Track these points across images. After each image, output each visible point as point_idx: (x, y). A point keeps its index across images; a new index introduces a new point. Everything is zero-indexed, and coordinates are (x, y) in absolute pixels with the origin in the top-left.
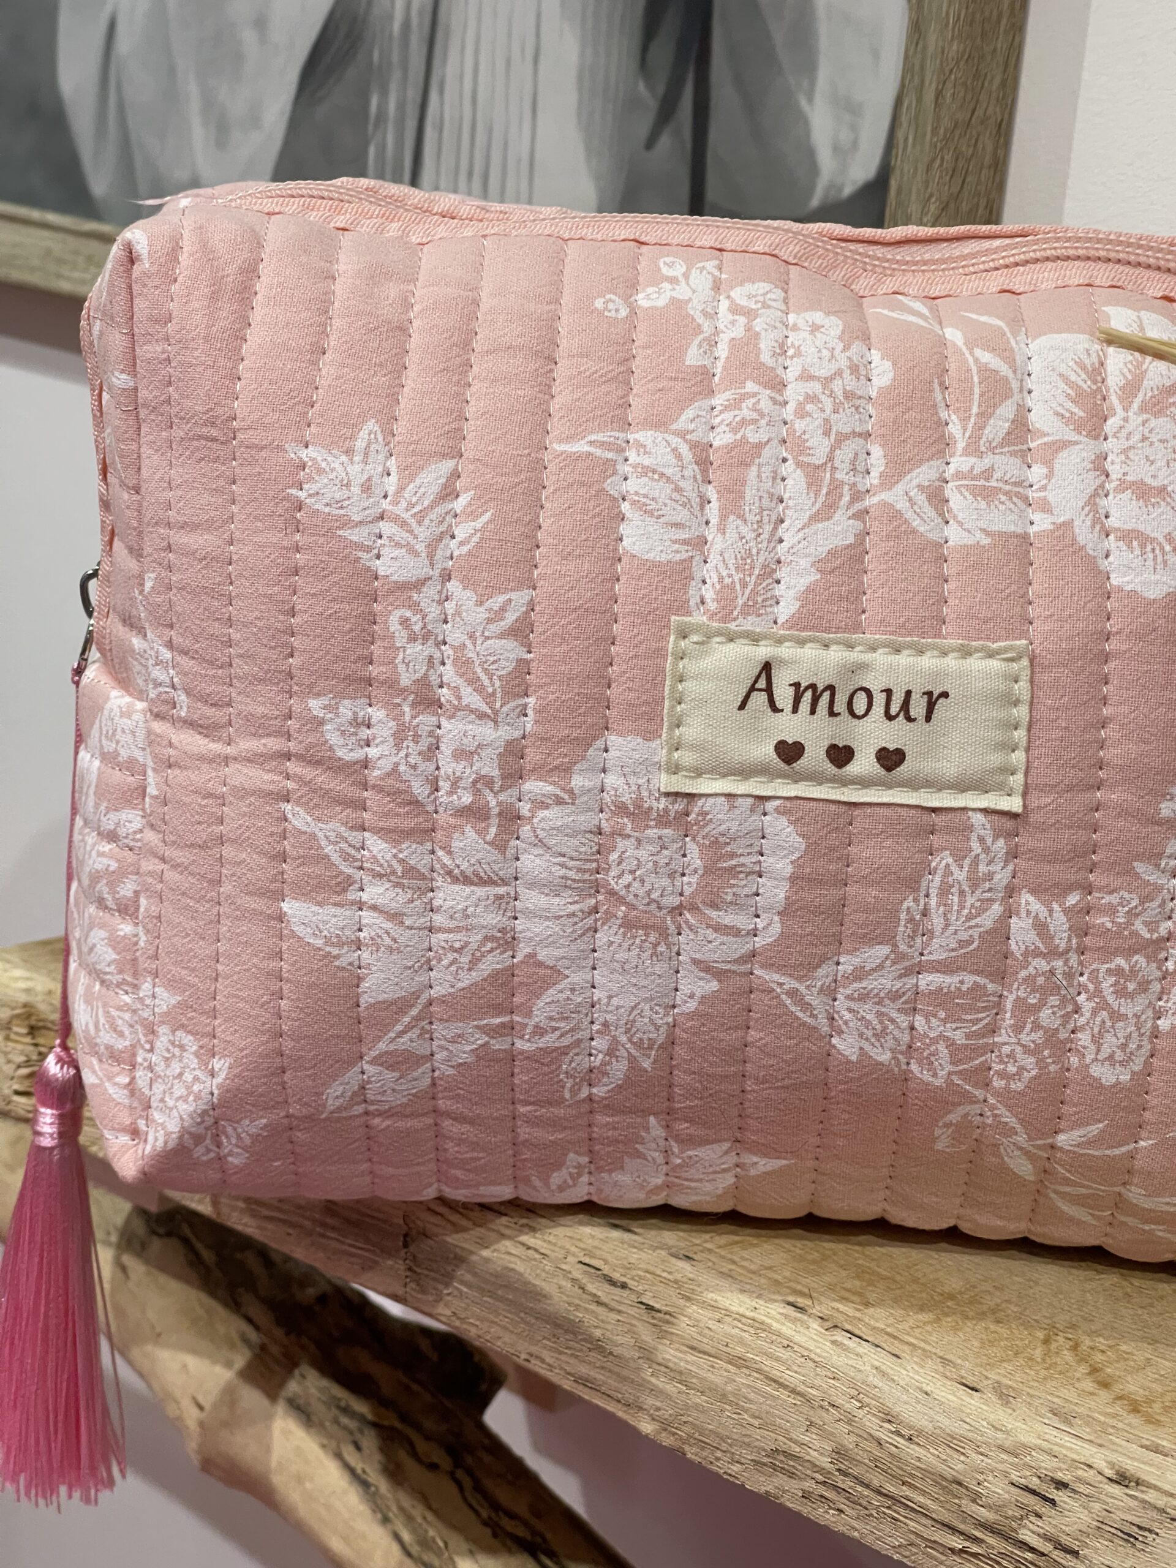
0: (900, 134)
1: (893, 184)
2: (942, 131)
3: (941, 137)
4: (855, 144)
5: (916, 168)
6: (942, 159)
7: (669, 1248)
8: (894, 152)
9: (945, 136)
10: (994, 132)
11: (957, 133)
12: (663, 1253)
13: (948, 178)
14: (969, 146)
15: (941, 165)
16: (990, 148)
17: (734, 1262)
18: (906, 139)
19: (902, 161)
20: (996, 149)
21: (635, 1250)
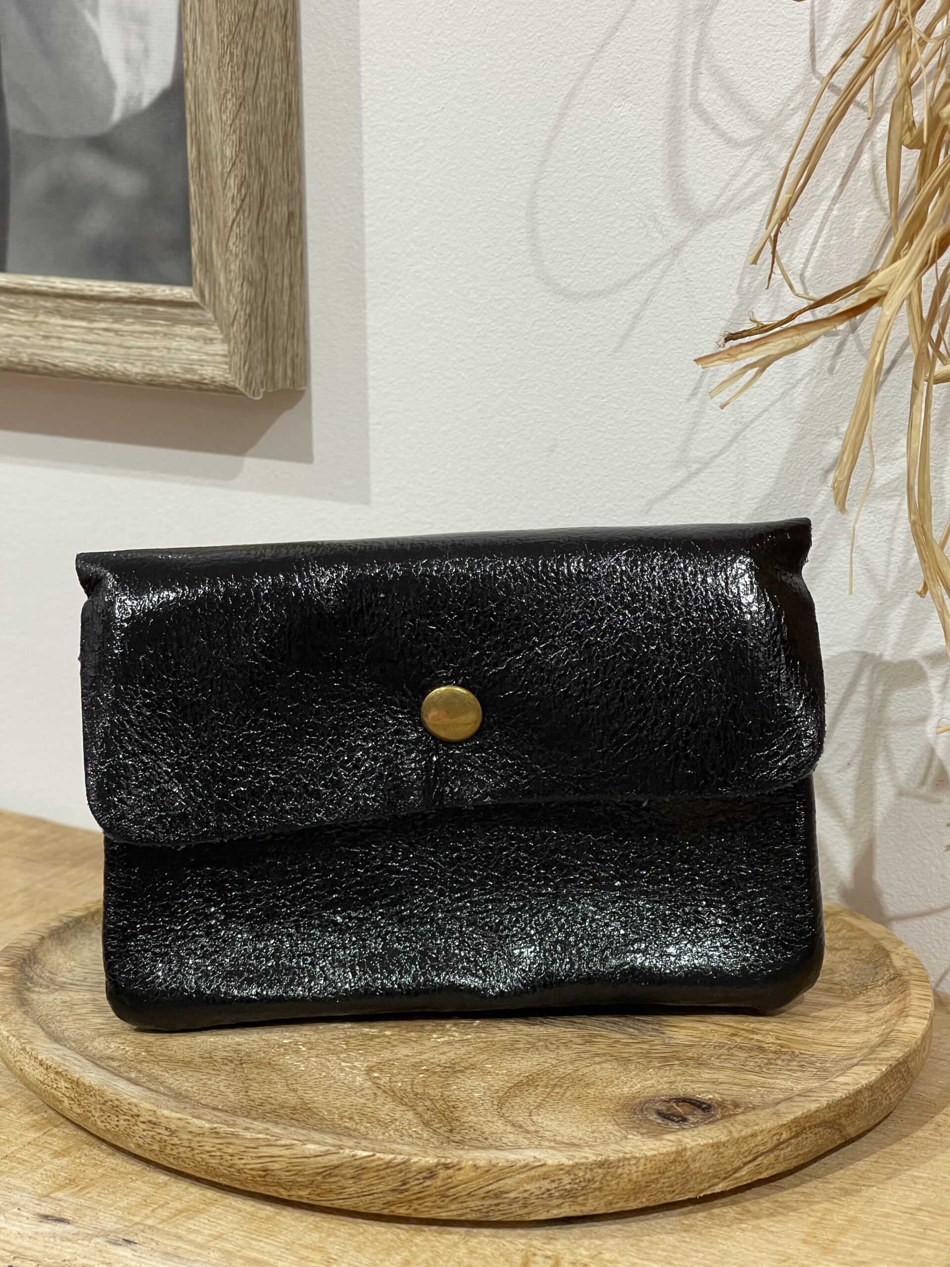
0: (188, 36)
1: (188, 85)
2: (226, 26)
3: (227, 33)
4: (146, 52)
5: (208, 68)
6: (232, 54)
7: (106, 1234)
8: (184, 55)
9: (230, 31)
10: (280, 25)
11: (242, 26)
12: (100, 1240)
13: (241, 72)
14: (256, 39)
15: (231, 60)
16: (278, 40)
17: (179, 1238)
18: (194, 41)
19: (194, 63)
20: (285, 40)
21: (69, 1244)
